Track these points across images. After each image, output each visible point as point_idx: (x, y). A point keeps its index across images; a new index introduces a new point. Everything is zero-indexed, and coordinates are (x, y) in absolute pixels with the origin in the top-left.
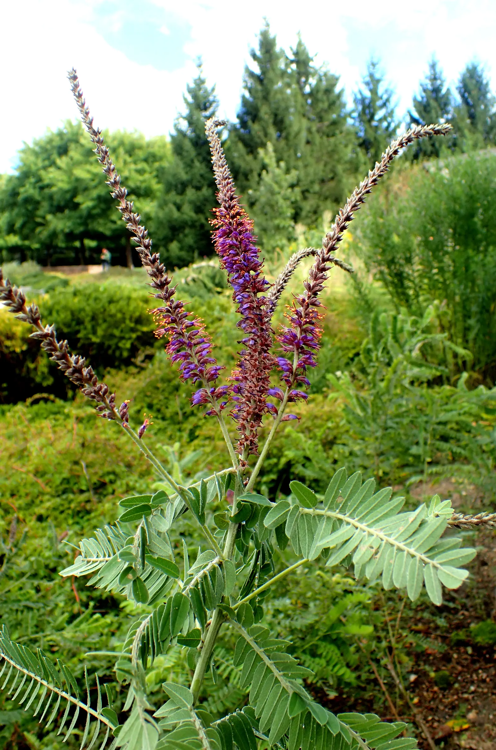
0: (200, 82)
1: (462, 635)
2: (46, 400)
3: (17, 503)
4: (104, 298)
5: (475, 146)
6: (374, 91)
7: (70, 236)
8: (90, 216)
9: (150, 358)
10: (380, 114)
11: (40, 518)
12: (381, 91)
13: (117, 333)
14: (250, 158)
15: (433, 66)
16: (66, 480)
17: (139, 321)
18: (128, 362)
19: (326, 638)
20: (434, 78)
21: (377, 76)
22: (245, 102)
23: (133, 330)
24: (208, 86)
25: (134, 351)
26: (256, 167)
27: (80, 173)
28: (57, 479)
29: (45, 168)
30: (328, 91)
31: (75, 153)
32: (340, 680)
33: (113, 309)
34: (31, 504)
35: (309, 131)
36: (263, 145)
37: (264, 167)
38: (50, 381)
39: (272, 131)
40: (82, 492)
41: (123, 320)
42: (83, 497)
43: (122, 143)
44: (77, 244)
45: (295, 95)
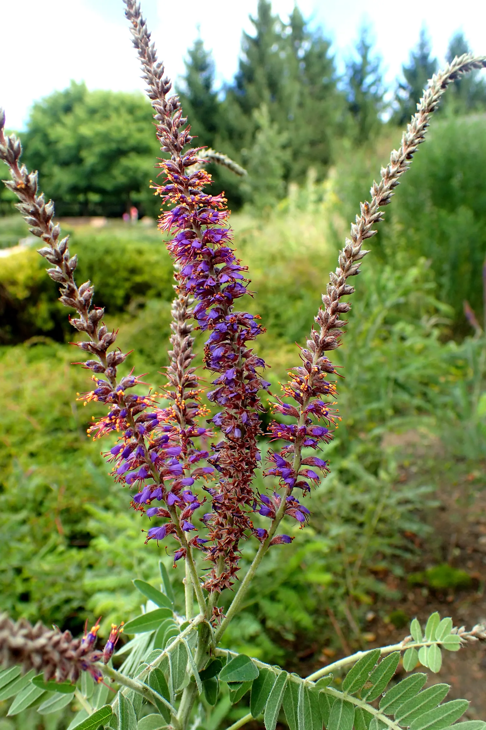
0: (199, 44)
1: (418, 577)
2: (44, 344)
3: (11, 439)
4: (101, 249)
5: (457, 112)
6: (364, 57)
7: (75, 190)
8: (93, 172)
9: (142, 306)
10: (369, 79)
11: (32, 455)
12: (371, 56)
13: (111, 281)
14: (244, 119)
15: (422, 34)
16: (57, 420)
17: (134, 271)
18: (121, 310)
19: (286, 584)
20: (423, 45)
21: (368, 42)
22: (242, 65)
23: (127, 280)
24: (206, 48)
25: (127, 299)
26: (249, 127)
27: (86, 131)
28: (49, 419)
29: (52, 125)
30: (321, 55)
31: (79, 111)
32: (297, 624)
33: (108, 260)
34: (23, 442)
35: (302, 94)
36: (258, 106)
37: (258, 128)
38: (50, 326)
39: (267, 94)
40: (70, 431)
41: (117, 270)
42: (71, 437)
43: (123, 103)
44: (81, 197)
45: (289, 58)
